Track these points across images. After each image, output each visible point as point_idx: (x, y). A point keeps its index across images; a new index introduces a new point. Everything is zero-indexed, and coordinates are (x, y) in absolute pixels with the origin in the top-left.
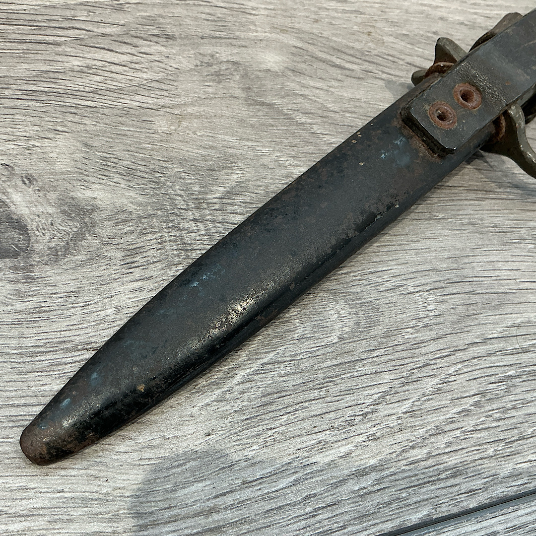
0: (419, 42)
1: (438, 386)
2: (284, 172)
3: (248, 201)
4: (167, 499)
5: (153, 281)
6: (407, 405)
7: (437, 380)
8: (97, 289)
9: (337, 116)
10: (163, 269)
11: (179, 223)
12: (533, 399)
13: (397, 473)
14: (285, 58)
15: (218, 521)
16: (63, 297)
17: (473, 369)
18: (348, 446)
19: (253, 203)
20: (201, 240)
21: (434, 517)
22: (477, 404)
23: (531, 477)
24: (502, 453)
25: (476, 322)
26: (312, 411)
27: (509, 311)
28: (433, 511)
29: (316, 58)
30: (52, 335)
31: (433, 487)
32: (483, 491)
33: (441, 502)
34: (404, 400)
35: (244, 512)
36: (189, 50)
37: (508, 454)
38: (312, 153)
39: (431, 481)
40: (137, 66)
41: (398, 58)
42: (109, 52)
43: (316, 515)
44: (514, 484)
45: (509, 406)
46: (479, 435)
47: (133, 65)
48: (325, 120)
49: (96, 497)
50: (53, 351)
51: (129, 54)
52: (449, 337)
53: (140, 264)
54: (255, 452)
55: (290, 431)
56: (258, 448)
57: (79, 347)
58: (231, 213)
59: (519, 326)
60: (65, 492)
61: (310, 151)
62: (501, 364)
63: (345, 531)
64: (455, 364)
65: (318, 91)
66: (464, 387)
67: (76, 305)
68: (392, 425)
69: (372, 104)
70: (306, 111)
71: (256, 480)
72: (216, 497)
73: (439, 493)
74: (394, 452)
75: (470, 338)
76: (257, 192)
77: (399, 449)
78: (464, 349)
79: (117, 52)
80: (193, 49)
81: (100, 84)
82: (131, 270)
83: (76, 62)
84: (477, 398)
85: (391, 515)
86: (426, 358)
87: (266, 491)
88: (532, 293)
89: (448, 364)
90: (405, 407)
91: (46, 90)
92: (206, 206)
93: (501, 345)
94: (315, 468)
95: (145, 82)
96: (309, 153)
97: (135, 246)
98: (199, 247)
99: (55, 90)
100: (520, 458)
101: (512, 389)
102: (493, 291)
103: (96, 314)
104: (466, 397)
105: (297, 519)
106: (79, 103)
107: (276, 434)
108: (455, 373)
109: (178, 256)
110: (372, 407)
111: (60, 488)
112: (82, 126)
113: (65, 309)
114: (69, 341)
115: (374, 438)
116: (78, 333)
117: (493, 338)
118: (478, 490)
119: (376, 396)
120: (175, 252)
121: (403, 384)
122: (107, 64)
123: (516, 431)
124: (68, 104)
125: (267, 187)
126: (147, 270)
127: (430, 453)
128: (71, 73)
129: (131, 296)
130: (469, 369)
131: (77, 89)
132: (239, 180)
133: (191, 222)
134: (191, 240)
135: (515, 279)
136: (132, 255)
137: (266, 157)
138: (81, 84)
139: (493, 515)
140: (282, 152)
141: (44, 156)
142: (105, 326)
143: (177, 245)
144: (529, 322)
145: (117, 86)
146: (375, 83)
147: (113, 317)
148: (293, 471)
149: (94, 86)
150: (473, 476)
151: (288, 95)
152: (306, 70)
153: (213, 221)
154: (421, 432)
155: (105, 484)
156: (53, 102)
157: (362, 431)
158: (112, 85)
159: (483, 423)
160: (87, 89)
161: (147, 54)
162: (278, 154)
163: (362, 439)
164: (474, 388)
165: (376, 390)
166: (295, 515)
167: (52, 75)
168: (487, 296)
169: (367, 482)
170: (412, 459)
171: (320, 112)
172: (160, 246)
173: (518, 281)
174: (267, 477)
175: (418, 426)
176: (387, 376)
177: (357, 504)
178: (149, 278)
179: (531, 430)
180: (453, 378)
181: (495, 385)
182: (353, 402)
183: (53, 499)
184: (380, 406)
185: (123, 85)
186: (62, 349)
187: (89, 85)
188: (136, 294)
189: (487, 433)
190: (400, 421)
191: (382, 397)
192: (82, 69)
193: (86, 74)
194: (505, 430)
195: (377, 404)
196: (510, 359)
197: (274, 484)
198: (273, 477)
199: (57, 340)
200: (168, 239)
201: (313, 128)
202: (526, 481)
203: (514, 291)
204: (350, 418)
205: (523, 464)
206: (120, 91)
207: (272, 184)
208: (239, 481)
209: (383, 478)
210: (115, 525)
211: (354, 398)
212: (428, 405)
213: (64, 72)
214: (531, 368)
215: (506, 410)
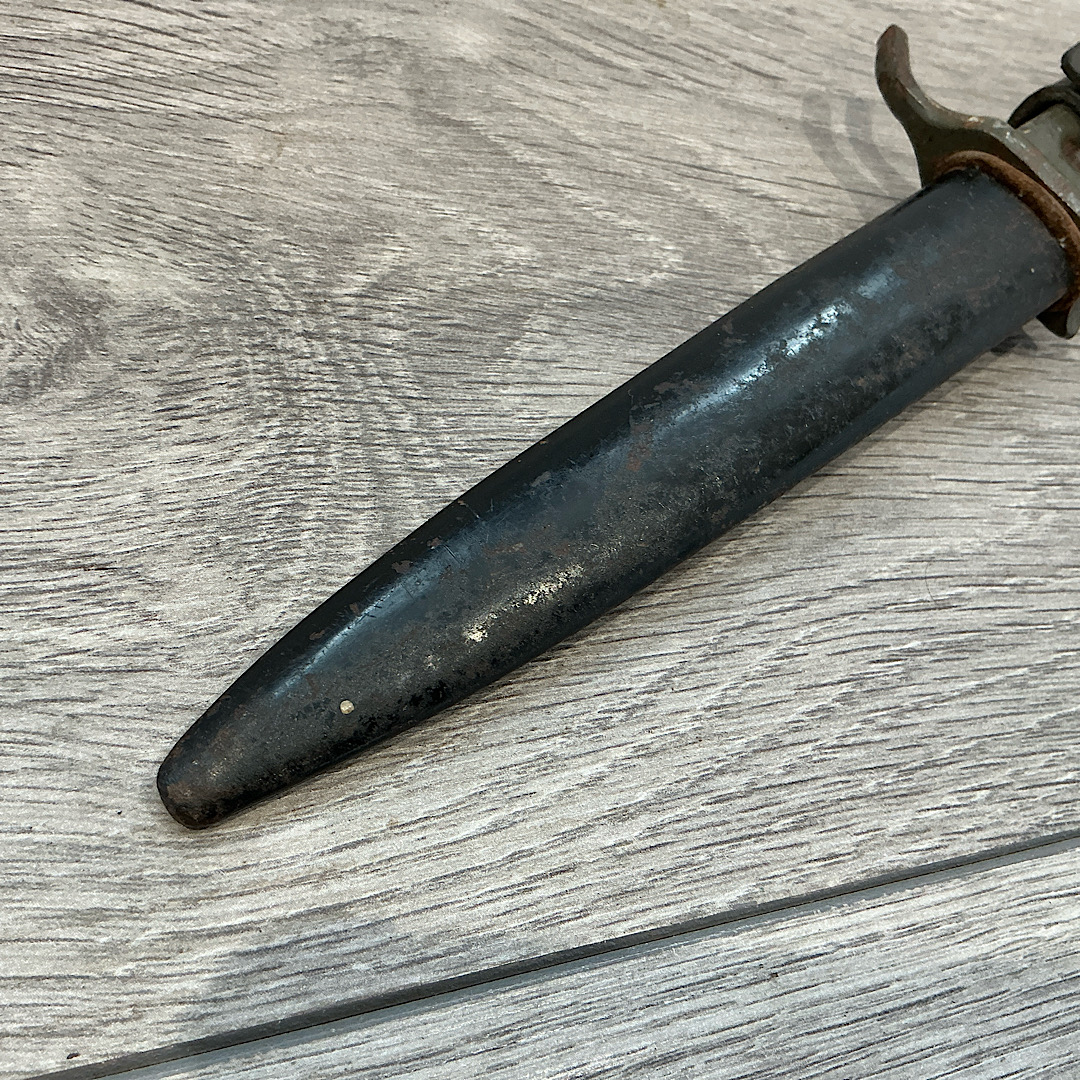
0: (757, 26)
1: (774, 663)
2: (486, 253)
3: (415, 304)
4: (240, 851)
5: (221, 445)
6: (711, 696)
7: (772, 651)
8: (105, 454)
9: (594, 154)
10: (240, 424)
11: (274, 338)
12: (956, 694)
13: (690, 817)
14: (492, 39)
15: (340, 893)
16: (37, 467)
17: (841, 634)
18: (597, 766)
19: (424, 309)
20: (318, 373)
21: (759, 901)
22: (845, 699)
23: (948, 837)
24: (893, 790)
25: (850, 549)
26: (530, 699)
27: (913, 531)
28: (757, 890)
29: (556, 43)
30: (14, 538)
31: (758, 846)
32: (854, 858)
33: (772, 874)
34: (708, 686)
35: (391, 881)
36: (303, 13)
37: (904, 792)
38: (544, 222)
39: (755, 835)
40: (198, 37)
41: (716, 53)
42: (142, 8)
43: (531, 889)
44: (914, 847)
45: (908, 704)
46: (849, 756)
47: (190, 35)
48: (570, 160)
49: (97, 843)
50: (16, 568)
51: (183, 12)
52: (797, 576)
53: (194, 413)
54: (415, 770)
55: (486, 735)
56: (421, 763)
57: (69, 562)
58: (380, 325)
59: (931, 560)
60: (34, 832)
61: (540, 218)
62: (896, 628)
63: (587, 920)
64: (807, 624)
65: (557, 105)
66: (822, 666)
67: (64, 483)
68: (682, 731)
69: (664, 136)
70: (534, 141)
71: (415, 822)
72: (335, 850)
73: (768, 856)
74: (686, 779)
75: (838, 577)
76: (432, 287)
77: (694, 773)
78: (826, 598)
79: (158, 9)
80: (310, 10)
81: (121, 67)
82: (175, 423)
83: (76, 24)
84: (846, 688)
85: (675, 894)
86: (752, 610)
87: (436, 843)
88: (958, 501)
89: (794, 624)
90: (708, 698)
91: (14, 72)
92: (329, 310)
93: (896, 594)
94: (531, 803)
95: (212, 68)
96: (538, 221)
97: (184, 377)
98: (314, 386)
99: (31, 74)
100: (927, 801)
101: (914, 674)
102: (883, 493)
103: (102, 501)
104: (825, 685)
105: (495, 895)
106: (80, 101)
107: (459, 738)
108: (806, 641)
109: (272, 400)
110: (646, 696)
111: (24, 824)
112: (84, 144)
113: (40, 490)
114: (49, 551)
115: (646, 752)
116: (67, 536)
117: (881, 580)
118: (844, 855)
119: (653, 676)
120: (266, 393)
121: (707, 658)
122: (137, 30)
123: (920, 751)
124: (56, 102)
125: (452, 279)
126: (208, 424)
127: (753, 784)
128: (63, 44)
129: (175, 471)
130: (832, 635)
131: (75, 74)
132: (397, 262)
133: (298, 338)
134: (298, 371)
135: (927, 474)
136: (177, 393)
137: (449, 223)
138: (86, 65)
139: (872, 902)
140: (484, 215)
141: (6, 198)
142: (122, 524)
143: (270, 379)
144: (951, 553)
145: (155, 72)
146: (668, 95)
147: (137, 510)
148: (489, 807)
149: (109, 70)
150: (835, 829)
151: (499, 109)
152: (535, 63)
153: (344, 339)
154: (739, 745)
155: (117, 819)
156: (27, 97)
157: (624, 740)
158: (147, 70)
159: (857, 733)
160: (96, 75)
161: (219, 16)
162: (476, 219)
163: (624, 754)
164: (842, 668)
165: (654, 666)
166: (489, 889)
167: (25, 45)
168: (872, 503)
169: (632, 831)
170: (718, 793)
171: (560, 144)
172: (235, 380)
173: (933, 477)
174: (438, 817)
175: (732, 733)
176: (677, 642)
177: (610, 872)
178: (213, 440)
179: (950, 751)
180: (801, 650)
181: (881, 665)
182: (610, 687)
183: (11, 843)
184: (660, 696)
185: (168, 71)
186: (33, 565)
187: (100, 68)
188: (185, 469)
189: (864, 752)
190: (697, 724)
191: (665, 679)
192: (87, 38)
193: (94, 47)
194: (899, 748)
195: (656, 691)
196: (913, 620)
197: (451, 829)
198: (449, 817)
199: (25, 547)
200: (251, 367)
201: (545, 175)
202: (937, 844)
203: (924, 496)
204: (602, 716)
205: (931, 813)
206: (162, 82)
207: (462, 275)
208: (384, 824)
209: (663, 825)
210: (134, 896)
211: (611, 679)
212: (752, 696)
213: (51, 41)
214: (951, 638)
215: (901, 712)
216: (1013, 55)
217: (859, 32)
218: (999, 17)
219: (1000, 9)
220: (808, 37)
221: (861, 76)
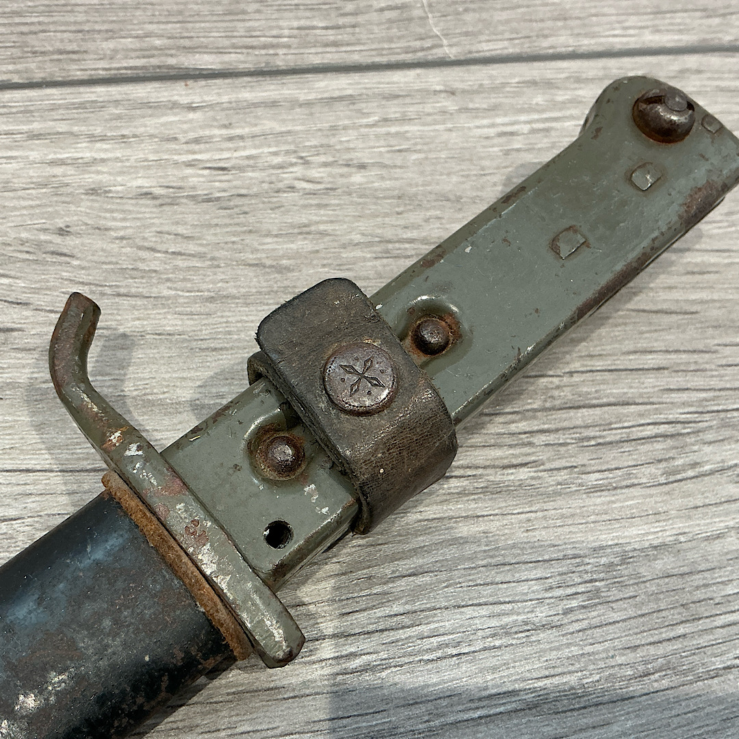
216: (362, 225)
217: (152, 240)
218: (358, 178)
219: (362, 167)
220: (75, 263)
221: (133, 301)
